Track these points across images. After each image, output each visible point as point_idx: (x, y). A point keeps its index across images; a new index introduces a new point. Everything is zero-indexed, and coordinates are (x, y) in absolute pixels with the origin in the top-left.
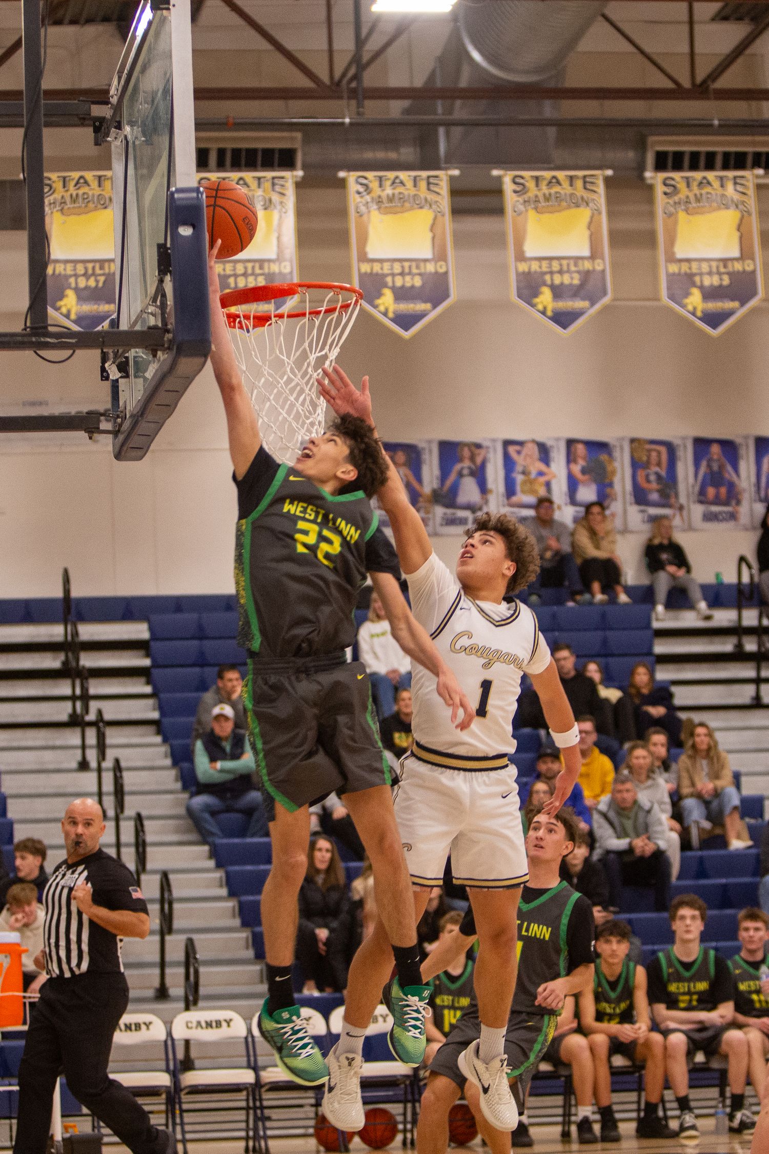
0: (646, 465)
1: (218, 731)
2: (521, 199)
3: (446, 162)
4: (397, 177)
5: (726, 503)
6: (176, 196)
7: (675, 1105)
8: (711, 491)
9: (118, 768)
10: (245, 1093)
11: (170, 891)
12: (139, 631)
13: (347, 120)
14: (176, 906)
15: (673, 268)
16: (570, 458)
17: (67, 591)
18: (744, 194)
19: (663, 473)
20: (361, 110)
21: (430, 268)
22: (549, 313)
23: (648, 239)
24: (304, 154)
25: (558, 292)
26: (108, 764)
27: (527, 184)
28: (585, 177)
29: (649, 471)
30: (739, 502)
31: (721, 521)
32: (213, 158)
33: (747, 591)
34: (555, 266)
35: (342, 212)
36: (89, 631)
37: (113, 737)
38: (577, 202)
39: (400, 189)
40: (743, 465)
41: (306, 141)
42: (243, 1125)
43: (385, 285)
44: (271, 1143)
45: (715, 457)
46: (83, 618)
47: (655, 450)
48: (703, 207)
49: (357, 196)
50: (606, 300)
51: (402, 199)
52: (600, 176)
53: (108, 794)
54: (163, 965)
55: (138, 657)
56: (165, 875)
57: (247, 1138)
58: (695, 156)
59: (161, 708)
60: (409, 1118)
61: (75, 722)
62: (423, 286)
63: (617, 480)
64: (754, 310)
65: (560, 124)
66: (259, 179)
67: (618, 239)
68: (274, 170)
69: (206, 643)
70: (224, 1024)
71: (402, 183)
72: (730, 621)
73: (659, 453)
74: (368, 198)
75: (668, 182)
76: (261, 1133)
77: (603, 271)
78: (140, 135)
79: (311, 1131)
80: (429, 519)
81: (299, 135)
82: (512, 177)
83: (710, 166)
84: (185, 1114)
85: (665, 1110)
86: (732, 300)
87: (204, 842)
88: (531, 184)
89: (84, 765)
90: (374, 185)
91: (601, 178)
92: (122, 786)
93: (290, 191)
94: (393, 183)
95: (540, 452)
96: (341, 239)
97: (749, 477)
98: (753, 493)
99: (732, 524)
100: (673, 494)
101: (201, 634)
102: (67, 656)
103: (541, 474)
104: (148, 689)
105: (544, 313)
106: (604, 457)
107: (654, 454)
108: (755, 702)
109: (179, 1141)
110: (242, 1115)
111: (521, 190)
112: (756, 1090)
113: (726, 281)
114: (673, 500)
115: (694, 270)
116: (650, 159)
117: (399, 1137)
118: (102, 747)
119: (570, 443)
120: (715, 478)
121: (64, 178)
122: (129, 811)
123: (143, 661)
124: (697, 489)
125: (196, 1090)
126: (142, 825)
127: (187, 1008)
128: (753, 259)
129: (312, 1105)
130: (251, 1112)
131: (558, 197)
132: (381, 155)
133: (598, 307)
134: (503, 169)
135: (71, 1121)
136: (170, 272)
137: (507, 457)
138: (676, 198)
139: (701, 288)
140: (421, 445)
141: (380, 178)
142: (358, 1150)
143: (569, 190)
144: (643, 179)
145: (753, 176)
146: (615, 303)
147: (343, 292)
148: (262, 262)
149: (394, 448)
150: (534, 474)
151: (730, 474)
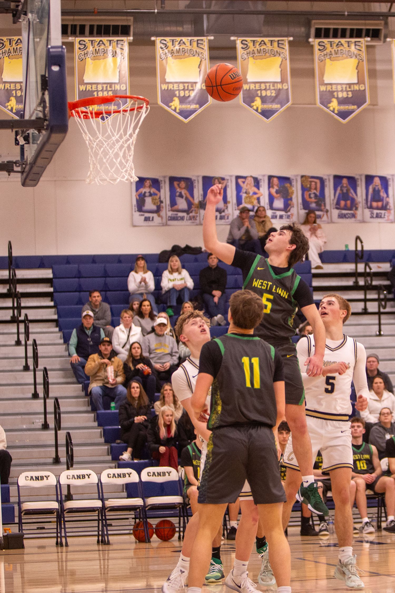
0: (310, 189)
1: (85, 324)
2: (245, 52)
3: (207, 33)
4: (181, 40)
5: (351, 209)
6: (51, 50)
7: (317, 518)
8: (342, 203)
9: (35, 344)
10: (97, 512)
11: (59, 408)
12: (47, 273)
13: (156, 11)
14: (62, 415)
15: (323, 88)
16: (270, 185)
17: (10, 253)
18: (360, 50)
19: (318, 194)
20: (163, 5)
21: (198, 87)
22: (259, 111)
23: (311, 73)
24: (134, 28)
25: (264, 99)
26: (30, 342)
27: (249, 44)
28: (278, 41)
29: (310, 192)
30: (357, 209)
31: (347, 218)
32: (87, 30)
33: (360, 254)
34: (263, 86)
35: (153, 58)
36: (21, 274)
37: (33, 328)
38: (275, 54)
39: (183, 46)
40: (359, 190)
41: (135, 21)
42: (96, 529)
43: (175, 96)
44: (110, 538)
45: (345, 185)
46: (18, 267)
47: (313, 181)
48: (339, 56)
49: (161, 50)
50: (289, 104)
51: (184, 51)
52: (286, 40)
53: (30, 358)
54: (56, 446)
55: (47, 287)
56: (56, 399)
57: (98, 536)
58: (336, 30)
59: (58, 313)
60: (182, 525)
61: (14, 320)
62: (195, 97)
63: (294, 197)
64: (365, 110)
65: (267, 14)
66: (110, 41)
67: (295, 73)
68: (118, 37)
69: (82, 280)
70: (86, 477)
71: (184, 43)
72: (351, 269)
73: (316, 183)
74: (166, 51)
75: (321, 44)
76: (105, 533)
77: (287, 89)
78: (36, 18)
79: (132, 531)
80: (197, 216)
81: (132, 18)
82: (241, 41)
83: (343, 36)
84: (66, 523)
85: (313, 521)
86: (354, 105)
87: (79, 383)
88: (251, 44)
89: (18, 343)
90: (170, 44)
91: (287, 41)
92: (37, 353)
93: (126, 48)
94: (179, 43)
95: (254, 182)
96: (152, 72)
97: (362, 195)
98: (364, 204)
99: (353, 219)
100: (323, 205)
101: (79, 275)
102: (10, 287)
103: (255, 193)
104: (52, 304)
105: (257, 110)
106: (287, 185)
107: (313, 183)
108: (364, 311)
109: (63, 537)
110: (96, 524)
111: (246, 47)
112: (359, 511)
113: (350, 95)
114: (323, 207)
115: (334, 90)
116: (313, 32)
117: (177, 535)
118: (27, 333)
119: (270, 177)
120: (344, 196)
121: (10, 40)
122: (41, 367)
123: (49, 289)
124: (335, 201)
125: (72, 511)
126: (47, 374)
127: (68, 469)
128: (364, 84)
129: (133, 518)
130: (100, 522)
131: (265, 51)
132: (174, 29)
133: (284, 108)
134: (236, 36)
135: (7, 527)
136: (47, 89)
137: (237, 184)
138: (325, 52)
139: (337, 98)
140: (193, 178)
141: (173, 40)
142: (155, 542)
143: (270, 48)
144: (309, 43)
145: (365, 41)
146: (293, 106)
147: (138, 100)
148: (111, 84)
149: (179, 179)
150: (251, 193)
151: (352, 194)
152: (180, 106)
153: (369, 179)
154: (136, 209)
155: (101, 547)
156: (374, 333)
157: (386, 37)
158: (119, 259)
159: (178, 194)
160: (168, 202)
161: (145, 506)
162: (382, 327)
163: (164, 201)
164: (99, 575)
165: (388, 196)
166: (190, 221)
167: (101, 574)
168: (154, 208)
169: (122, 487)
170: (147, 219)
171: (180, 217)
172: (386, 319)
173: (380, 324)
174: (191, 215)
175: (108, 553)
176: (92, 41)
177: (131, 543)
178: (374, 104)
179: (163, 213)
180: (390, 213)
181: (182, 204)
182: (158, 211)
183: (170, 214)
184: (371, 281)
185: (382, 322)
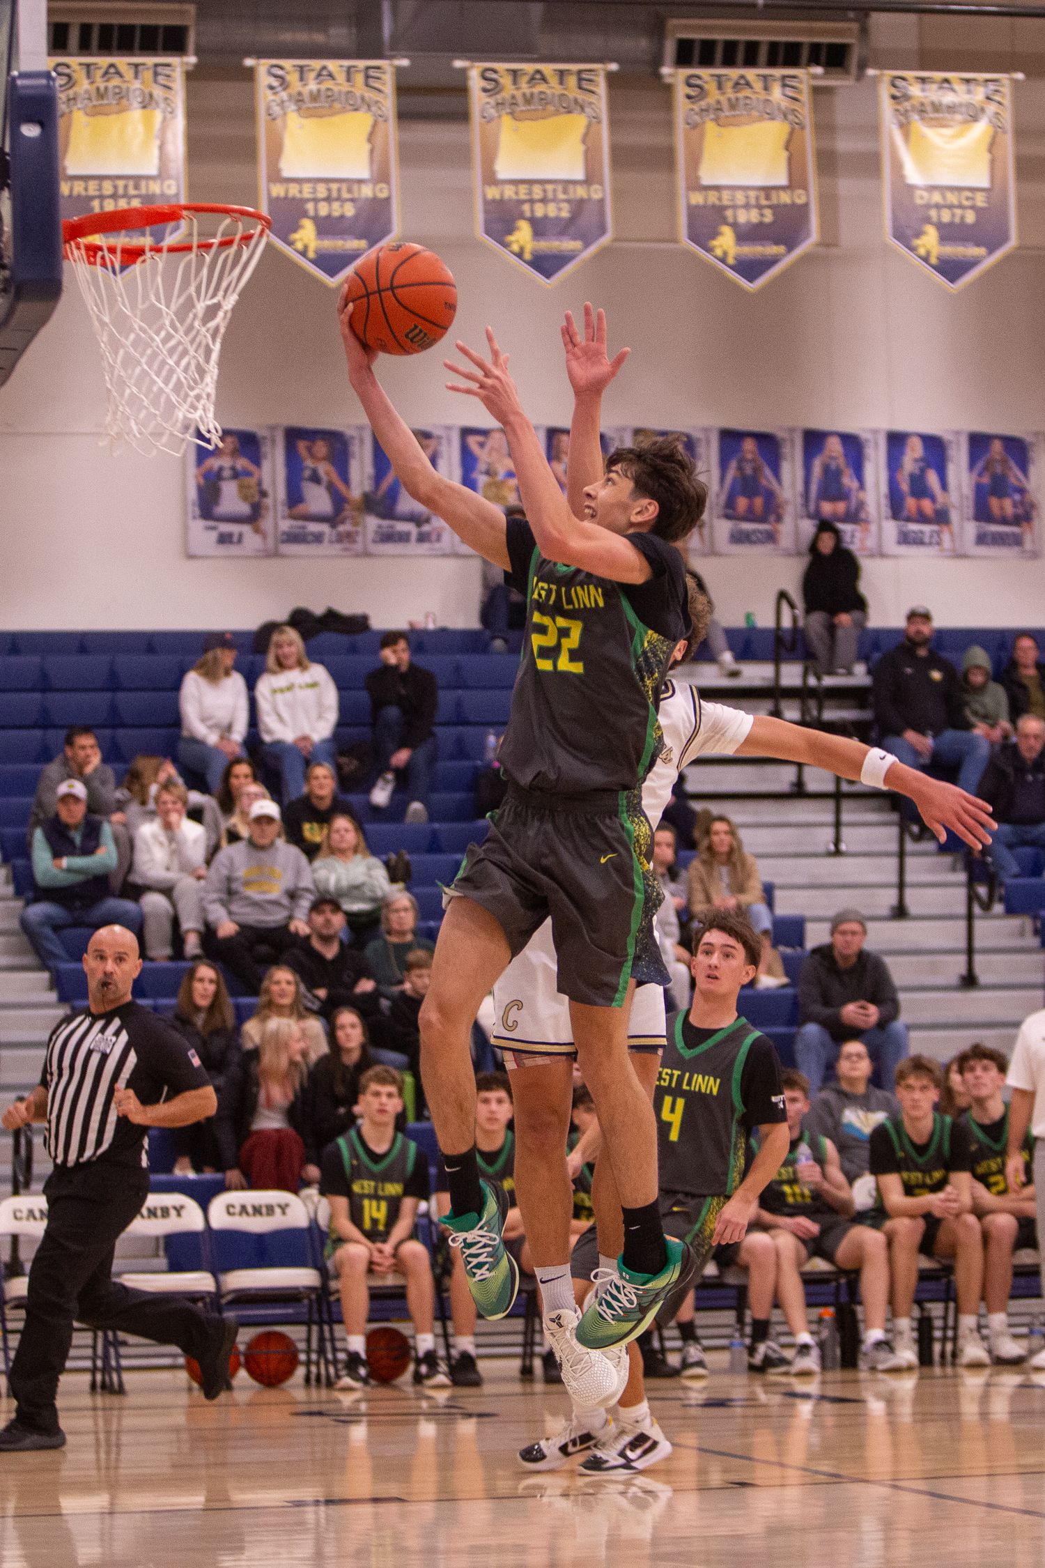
1: (65, 816)
2: (492, 101)
3: (392, 49)
4: (324, 68)
5: (762, 520)
6: (19, 82)
7: (676, 1333)
8: (742, 503)
15: (697, 198)
16: (552, 454)
18: (796, 100)
21: (367, 191)
22: (527, 256)
23: (664, 159)
24: (198, 34)
25: (540, 228)
27: (501, 80)
28: (580, 72)
30: (779, 519)
31: (755, 543)
32: (74, 38)
33: (788, 638)
34: (537, 192)
35: (248, 114)
38: (569, 107)
39: (329, 84)
40: (786, 468)
41: (202, 16)
42: (89, 1352)
43: (305, 214)
44: (126, 1377)
45: (749, 456)
48: (741, 115)
49: (269, 92)
50: (605, 240)
51: (330, 97)
52: (601, 71)
57: (94, 1370)
58: (730, 46)
60: (314, 1345)
62: (356, 217)
64: (807, 259)
66: (136, 66)
67: (623, 157)
68: (158, 55)
69: (51, 696)
71: (330, 75)
72: (764, 679)
74: (284, 95)
75: (692, 81)
76: (113, 1363)
77: (601, 201)
80: (357, 533)
81: (193, 8)
82: (480, 69)
83: (751, 61)
84: (9, 1336)
85: (662, 1339)
86: (777, 243)
87: (43, 967)
88: (506, 81)
90: (293, 78)
91: (602, 74)
93: (179, 84)
94: (319, 75)
96: (245, 150)
97: (794, 484)
98: (799, 507)
99: (769, 547)
101: (44, 685)
103: (511, 474)
105: (520, 255)
108: (795, 789)
110: (87, 1339)
111: (492, 87)
112: (786, 1314)
113: (769, 217)
115: (726, 202)
116: (670, 49)
117: (300, 1372)
119: (552, 433)
120: (748, 485)
124: (724, 498)
127: (16, 1192)
128: (805, 188)
131: (543, 99)
132: (303, 37)
133: (593, 249)
134: (468, 59)
136: (8, 186)
137: (465, 451)
138: (703, 103)
139: (735, 225)
140: (349, 432)
141: (301, 68)
142: (243, 1388)
143: (558, 89)
144: (658, 76)
145: (808, 75)
146: (617, 244)
147: (245, 218)
148: (137, 179)
149: (311, 435)
150: (501, 475)
151: (768, 480)
152: (319, 242)
153: (814, 440)
154: (197, 511)
155: (99, 1401)
156: (821, 849)
157: (862, 66)
158: (150, 643)
159: (307, 473)
160: (281, 493)
161: (218, 1294)
162: (845, 832)
163: (270, 492)
164: (94, 1472)
165: (862, 486)
166: (338, 546)
167: (99, 1469)
168: (244, 508)
169: (153, 1245)
170: (224, 539)
171: (312, 534)
172: (853, 811)
173: (838, 825)
174: (341, 528)
175: (120, 1418)
176: (88, 66)
177: (176, 1390)
178: (829, 242)
179: (267, 523)
180: (867, 530)
181: (318, 500)
182: (254, 517)
183: (286, 525)
184: (820, 709)
185: (845, 817)
